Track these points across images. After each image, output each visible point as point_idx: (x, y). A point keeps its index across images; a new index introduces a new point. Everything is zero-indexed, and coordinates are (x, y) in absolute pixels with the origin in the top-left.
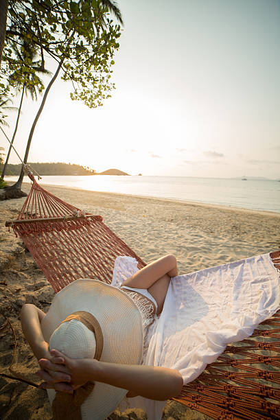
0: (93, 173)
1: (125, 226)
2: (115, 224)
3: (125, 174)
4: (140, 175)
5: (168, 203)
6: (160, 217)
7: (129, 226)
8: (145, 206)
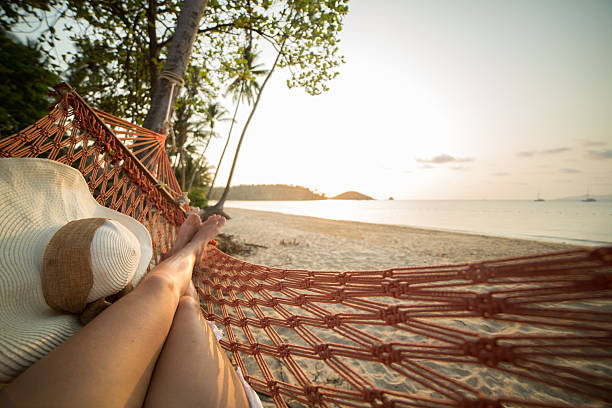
0: (323, 197)
1: (357, 258)
2: (342, 254)
3: (370, 198)
4: (391, 199)
5: (436, 232)
6: (421, 250)
7: (364, 258)
8: (395, 236)
